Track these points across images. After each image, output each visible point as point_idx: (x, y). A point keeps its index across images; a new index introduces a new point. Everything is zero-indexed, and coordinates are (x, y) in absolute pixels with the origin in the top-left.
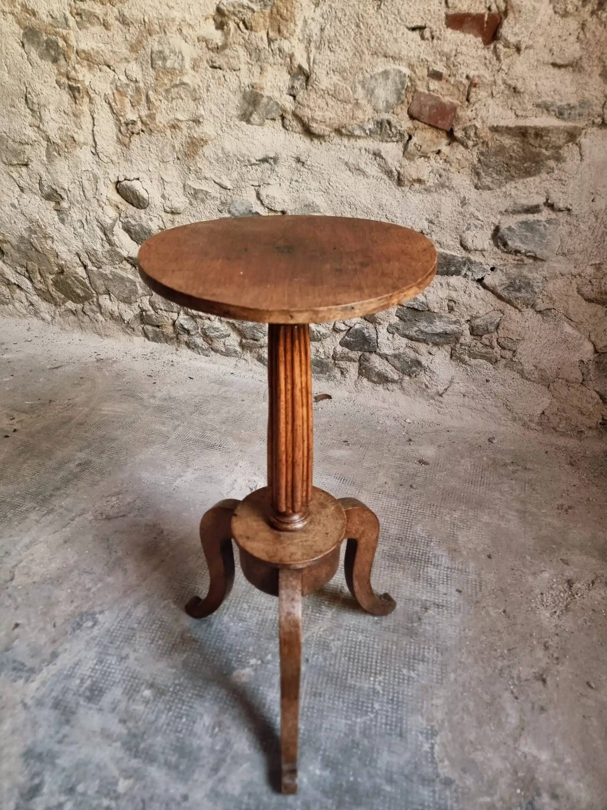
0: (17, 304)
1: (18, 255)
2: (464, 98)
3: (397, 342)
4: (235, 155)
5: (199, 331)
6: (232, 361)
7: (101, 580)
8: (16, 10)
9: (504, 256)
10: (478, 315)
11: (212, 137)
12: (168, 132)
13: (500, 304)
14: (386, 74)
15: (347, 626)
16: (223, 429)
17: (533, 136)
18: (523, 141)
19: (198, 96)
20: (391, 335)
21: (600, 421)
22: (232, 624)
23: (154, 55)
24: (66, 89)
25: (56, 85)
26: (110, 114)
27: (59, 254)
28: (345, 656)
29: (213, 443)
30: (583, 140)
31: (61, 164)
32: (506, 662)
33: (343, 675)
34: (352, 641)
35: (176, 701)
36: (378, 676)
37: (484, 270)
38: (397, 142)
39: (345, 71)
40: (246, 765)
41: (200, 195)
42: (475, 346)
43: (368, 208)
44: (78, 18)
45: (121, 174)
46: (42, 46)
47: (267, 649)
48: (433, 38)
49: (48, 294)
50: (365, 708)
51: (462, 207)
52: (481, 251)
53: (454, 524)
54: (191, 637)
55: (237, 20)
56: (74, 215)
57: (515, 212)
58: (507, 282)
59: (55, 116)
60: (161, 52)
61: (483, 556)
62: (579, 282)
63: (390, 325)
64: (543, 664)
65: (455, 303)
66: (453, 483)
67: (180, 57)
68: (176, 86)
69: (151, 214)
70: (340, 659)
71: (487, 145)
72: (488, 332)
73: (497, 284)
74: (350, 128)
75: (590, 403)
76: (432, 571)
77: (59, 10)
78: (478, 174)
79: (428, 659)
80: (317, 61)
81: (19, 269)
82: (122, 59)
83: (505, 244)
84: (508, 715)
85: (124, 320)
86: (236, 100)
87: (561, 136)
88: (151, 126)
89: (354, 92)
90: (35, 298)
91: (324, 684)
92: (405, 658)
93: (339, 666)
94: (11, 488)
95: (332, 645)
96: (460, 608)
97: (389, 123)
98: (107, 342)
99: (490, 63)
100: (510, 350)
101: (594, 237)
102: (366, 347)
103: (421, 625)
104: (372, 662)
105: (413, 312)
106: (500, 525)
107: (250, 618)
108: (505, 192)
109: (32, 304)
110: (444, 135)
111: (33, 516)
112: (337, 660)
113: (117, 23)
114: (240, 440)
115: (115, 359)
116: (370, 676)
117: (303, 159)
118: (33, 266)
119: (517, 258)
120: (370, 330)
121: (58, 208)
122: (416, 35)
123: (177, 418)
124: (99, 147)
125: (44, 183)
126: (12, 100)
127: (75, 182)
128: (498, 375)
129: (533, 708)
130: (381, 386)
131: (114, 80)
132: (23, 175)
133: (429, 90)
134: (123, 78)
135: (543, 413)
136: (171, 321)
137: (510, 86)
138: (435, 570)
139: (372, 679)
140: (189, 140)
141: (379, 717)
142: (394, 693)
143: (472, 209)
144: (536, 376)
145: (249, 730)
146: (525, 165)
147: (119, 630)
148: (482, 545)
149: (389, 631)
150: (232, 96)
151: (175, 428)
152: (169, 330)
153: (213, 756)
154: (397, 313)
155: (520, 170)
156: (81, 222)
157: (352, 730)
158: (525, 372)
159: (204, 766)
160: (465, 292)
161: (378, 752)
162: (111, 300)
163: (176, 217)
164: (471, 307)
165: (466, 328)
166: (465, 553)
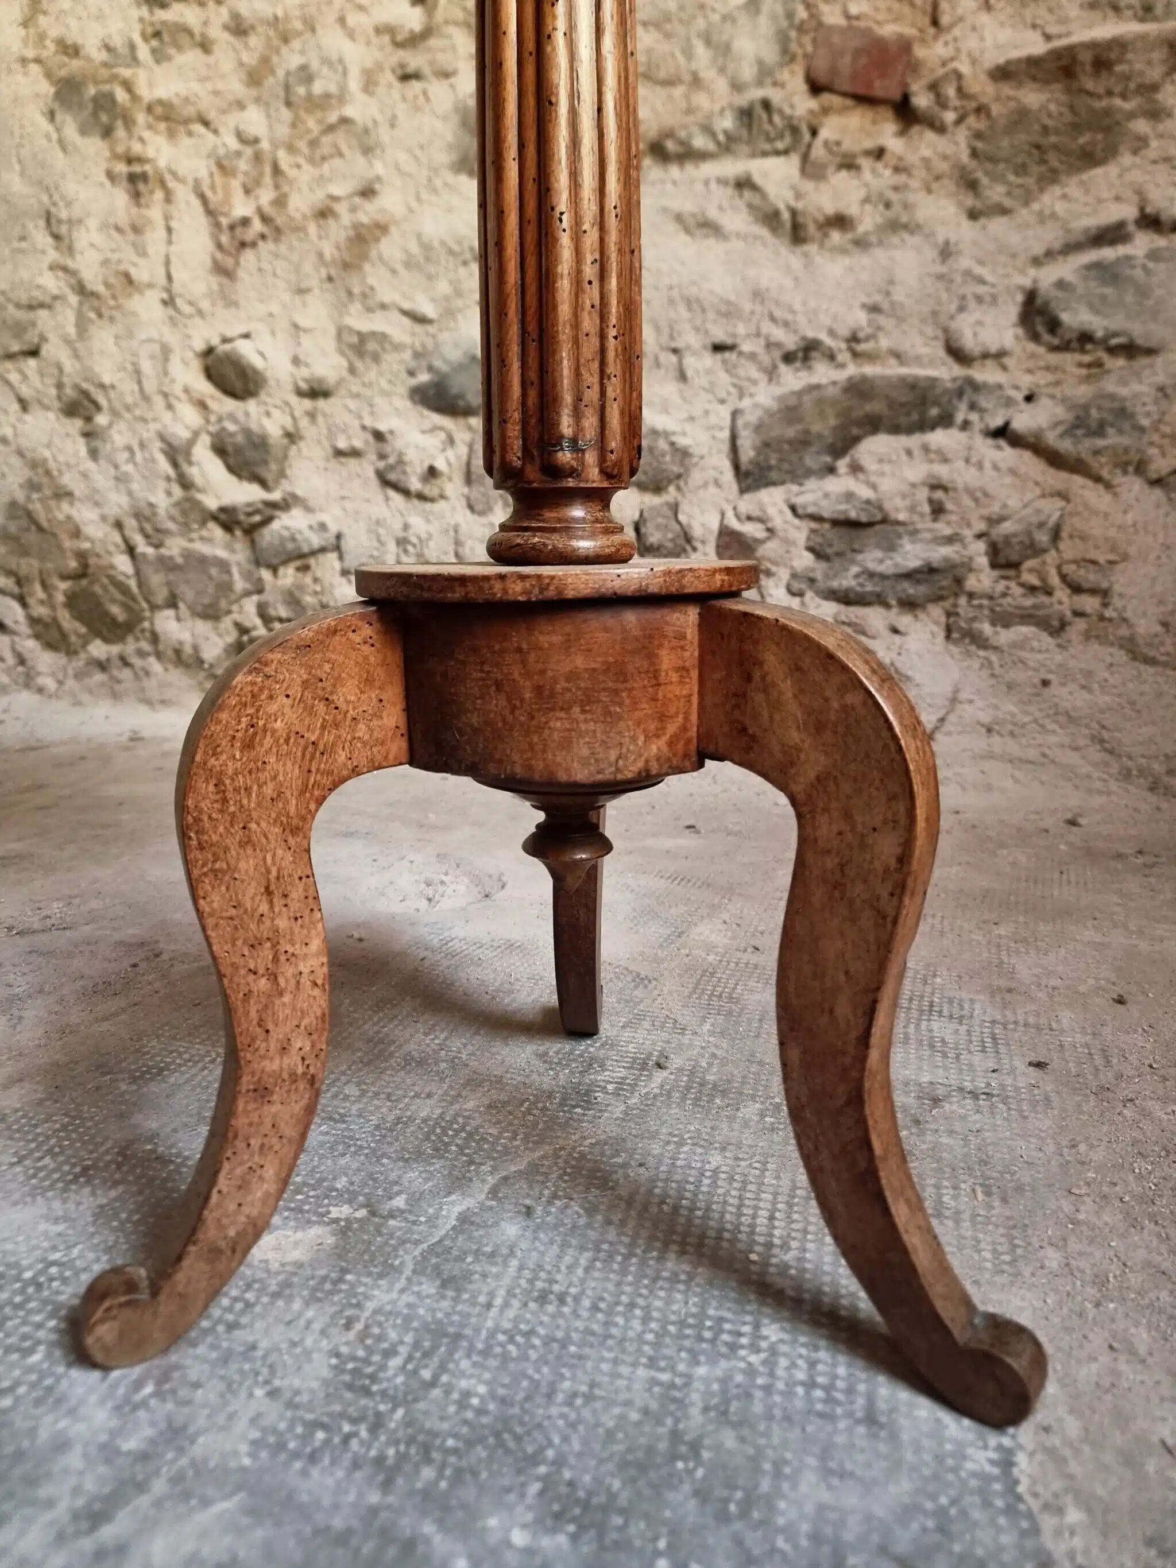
2: (927, 20)
4: (443, 243)
8: (45, 54)
9: (1055, 358)
10: (1005, 512)
11: (398, 217)
12: (312, 228)
13: (1055, 478)
15: (671, 1135)
17: (1088, 68)
18: (1068, 91)
19: (372, 143)
20: (798, 600)
23: (291, 79)
24: (125, 183)
25: (106, 181)
26: (202, 216)
27: (82, 528)
31: (102, 336)
37: (1009, 402)
38: (787, 151)
39: (668, 19)
41: (371, 346)
42: (1004, 595)
43: (728, 302)
44: (154, 43)
45: (216, 333)
46: (86, 108)
47: (395, 1183)
49: (55, 629)
51: (943, 263)
52: (997, 355)
56: (117, 437)
57: (1071, 248)
58: (1069, 418)
59: (97, 238)
60: (304, 68)
61: (1099, 1001)
65: (945, 489)
67: (340, 69)
69: (269, 400)
71: (989, 115)
72: (1034, 550)
73: (1044, 425)
74: (682, 134)
77: (121, 32)
78: (972, 185)
79: (958, 1212)
82: (230, 105)
83: (1054, 325)
85: (202, 662)
86: (448, 132)
87: (1155, 57)
88: (280, 221)
89: (689, 58)
90: (30, 645)
97: (766, 105)
100: (1093, 591)
103: (922, 1133)
105: (848, 529)
106: (1135, 946)
108: (1040, 213)
109: (22, 661)
110: (890, 113)
113: (226, 36)
114: (422, 826)
118: (29, 566)
119: (1087, 359)
121: (89, 428)
124: (176, 287)
125: (65, 380)
126: (24, 226)
127: (125, 369)
128: (1072, 663)
131: (215, 147)
132: (28, 374)
133: (848, 17)
134: (233, 143)
138: (953, 1026)
140: (352, 233)
143: (965, 262)
144: (1169, 649)
146: (1082, 140)
150: (439, 125)
153: (102, 1470)
154: (808, 539)
155: (1068, 153)
156: (130, 449)
157: (674, 1400)
158: (1141, 641)
159: (50, 1503)
160: (967, 461)
161: (778, 1474)
162: (178, 619)
163: (321, 403)
164: (986, 494)
165: (978, 551)
166: (1041, 995)
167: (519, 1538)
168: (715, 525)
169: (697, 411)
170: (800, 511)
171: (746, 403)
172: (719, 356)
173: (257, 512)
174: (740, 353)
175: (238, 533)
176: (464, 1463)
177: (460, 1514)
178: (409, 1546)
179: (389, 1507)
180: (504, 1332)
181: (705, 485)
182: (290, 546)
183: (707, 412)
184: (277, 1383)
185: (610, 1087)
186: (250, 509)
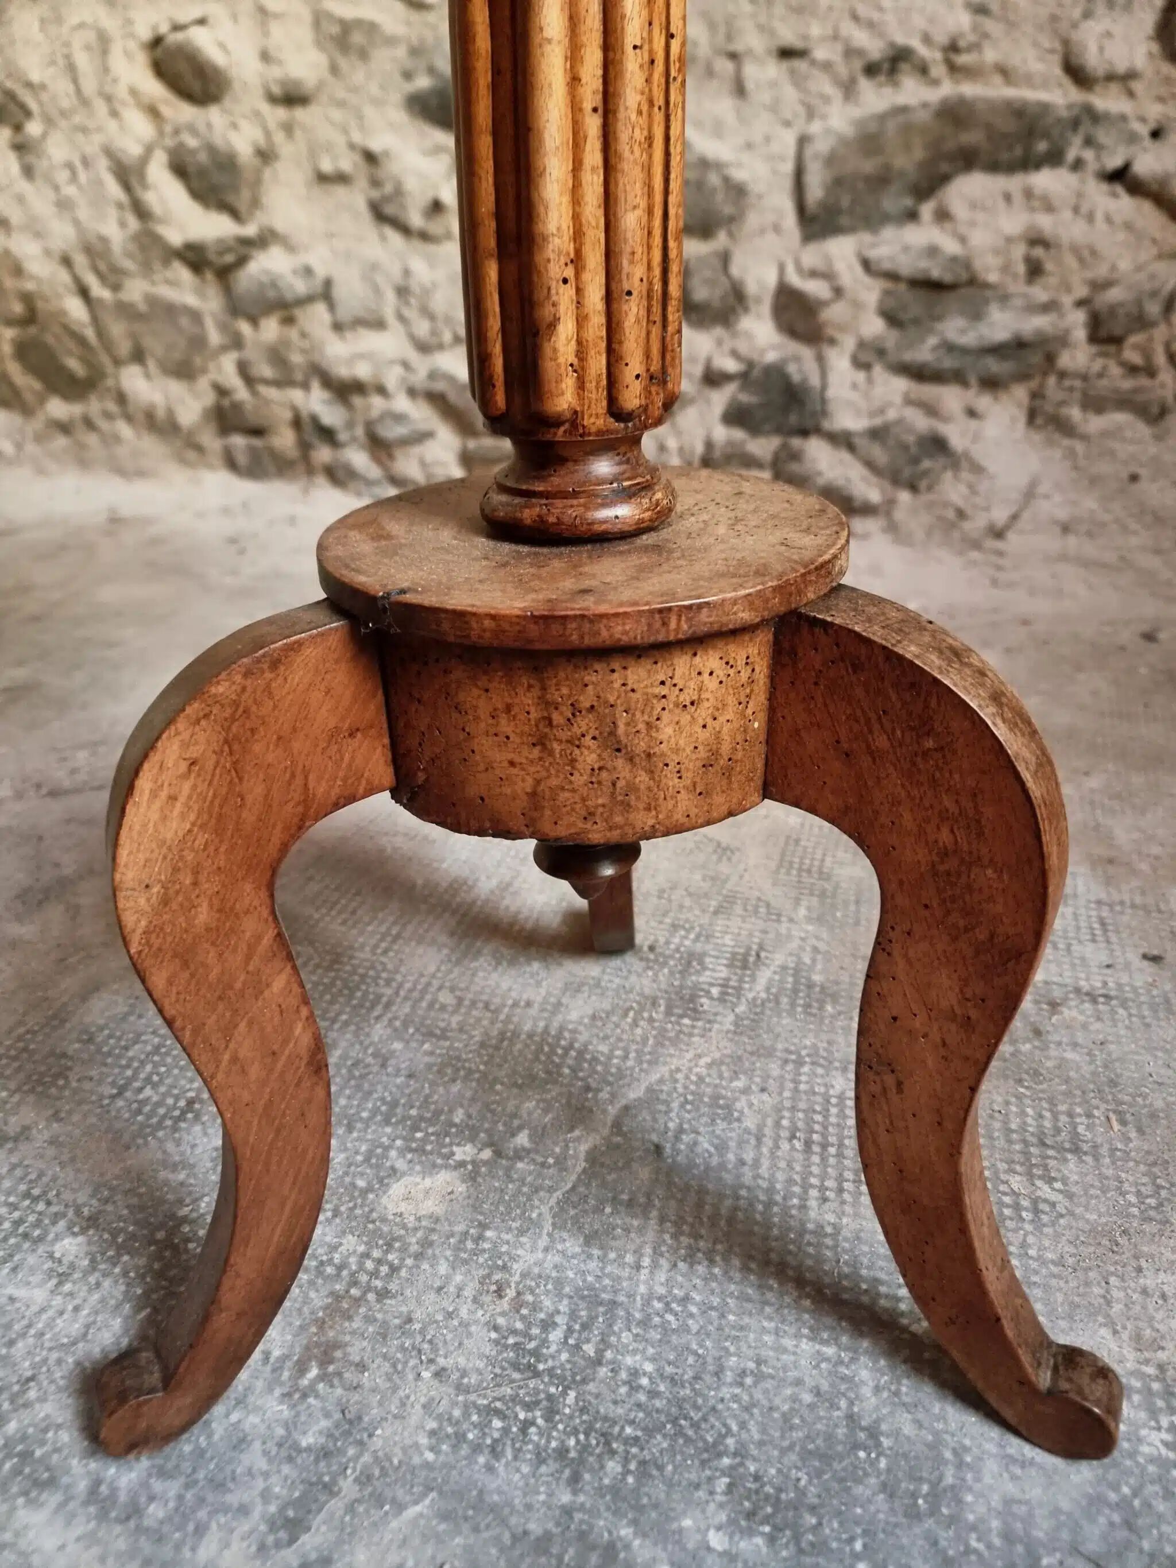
3: (878, 390)
5: (360, 431)
10: (1115, 276)
15: (787, 1051)
20: (864, 373)
27: (24, 264)
28: (793, 1137)
31: (24, 19)
37: (1133, 138)
41: (357, 38)
42: (1101, 375)
45: (163, 16)
47: (514, 1116)
49: (6, 385)
52: (1125, 77)
56: (54, 152)
63: (862, 345)
65: (1047, 245)
69: (235, 107)
70: (776, 1147)
72: (1141, 323)
73: (1172, 171)
79: (1095, 1147)
85: (178, 428)
92: (1010, 1142)
93: (774, 1166)
95: (741, 1104)
102: (793, 420)
103: (1045, 1048)
105: (927, 293)
107: (461, 1030)
112: (765, 1149)
120: (803, 366)
121: (19, 139)
127: (54, 62)
128: (1167, 456)
136: (288, 413)
147: (15, 1058)
152: (285, 440)
153: (286, 1469)
154: (881, 302)
156: (70, 166)
157: (844, 1379)
159: (244, 1510)
160: (1076, 210)
161: (960, 1465)
162: (148, 376)
163: (300, 113)
164: (1094, 253)
165: (1077, 322)
166: (1144, 867)
167: (717, 1540)
168: (771, 279)
169: (758, 138)
170: (874, 267)
171: (815, 128)
172: (785, 65)
173: (229, 250)
174: (813, 63)
175: (209, 276)
176: (646, 1455)
177: (654, 1515)
178: (610, 1550)
179: (582, 1508)
180: (660, 1299)
181: (762, 231)
182: (271, 294)
183: (768, 139)
184: (441, 1361)
185: (715, 991)
186: (223, 246)
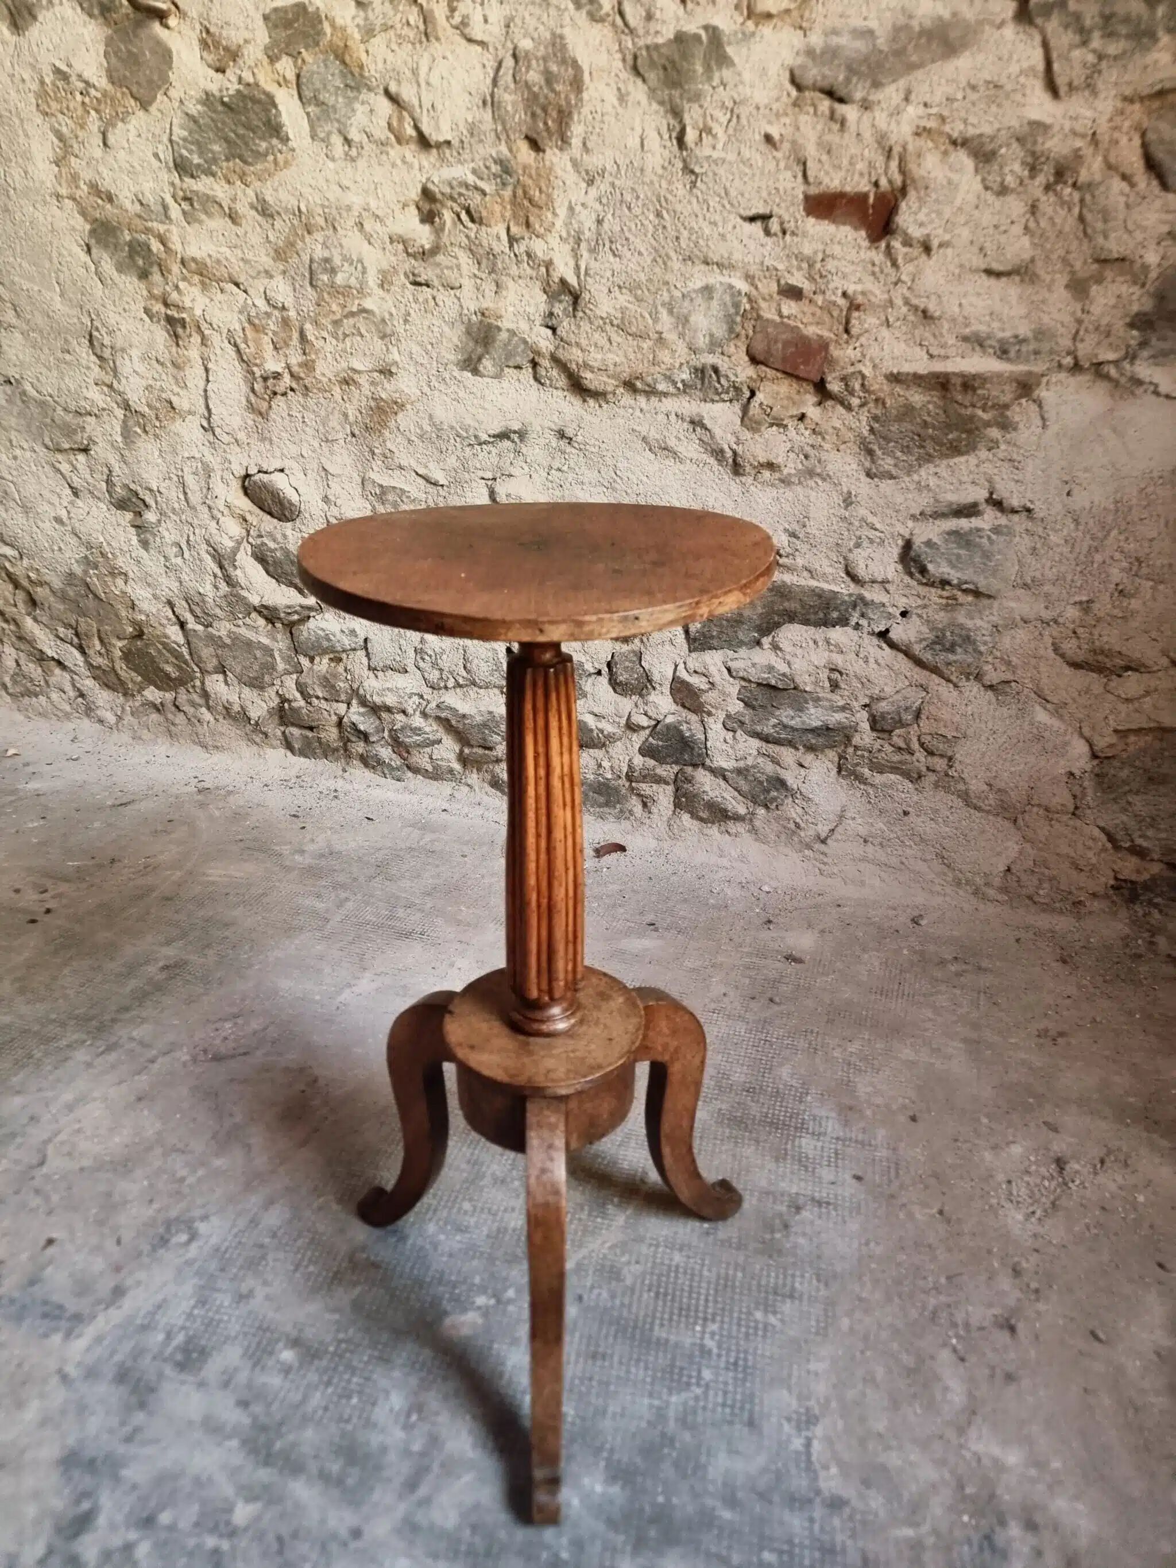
0: (54, 696)
1: (62, 607)
2: (841, 328)
3: (741, 745)
4: (452, 428)
5: (386, 734)
6: (446, 788)
7: (203, 1164)
8: (78, 193)
9: (923, 590)
10: (882, 695)
11: (413, 398)
12: (337, 390)
13: (920, 675)
14: (707, 290)
15: (652, 1238)
16: (429, 905)
17: (959, 388)
18: (944, 397)
19: (388, 331)
20: (731, 734)
21: (1112, 882)
22: (442, 1237)
23: (315, 266)
24: (163, 322)
25: (145, 316)
26: (236, 363)
27: (137, 602)
28: (649, 1290)
29: (409, 928)
30: (1042, 392)
31: (147, 448)
32: (943, 1298)
33: (645, 1323)
34: (662, 1264)
35: (341, 1368)
36: (709, 1323)
37: (890, 616)
38: (731, 401)
39: (638, 286)
40: (468, 1478)
41: (391, 497)
42: (879, 751)
44: (186, 206)
45: (252, 462)
46: (122, 250)
47: (507, 1279)
48: (784, 233)
49: (112, 675)
50: (685, 1379)
51: (846, 508)
52: (883, 582)
53: (849, 1064)
54: (368, 1258)
55: (457, 208)
56: (166, 534)
57: (937, 515)
58: (931, 636)
59: (140, 367)
60: (327, 260)
61: (902, 1119)
62: (1055, 634)
63: (728, 716)
64: (1011, 1301)
65: (841, 673)
66: (847, 993)
67: (359, 266)
68: (352, 314)
69: (303, 528)
70: (641, 1296)
71: (884, 404)
72: (901, 724)
73: (913, 640)
74: (649, 379)
75: (1090, 848)
76: (807, 1144)
77: (153, 191)
78: (870, 453)
79: (802, 1294)
80: (591, 272)
81: (61, 631)
82: (259, 273)
83: (923, 571)
84: (946, 1389)
85: (249, 719)
86: (455, 336)
87: (1007, 388)
88: (307, 381)
89: (656, 320)
90: (89, 684)
91: (611, 1340)
93: (639, 1308)
94: (41, 1008)
95: (625, 1271)
96: (859, 1207)
97: (716, 370)
98: (218, 759)
99: (882, 272)
100: (942, 756)
101: (1075, 555)
102: (686, 757)
104: (698, 1299)
105: (769, 691)
106: (933, 1064)
107: (476, 1227)
108: (919, 483)
109: (82, 695)
110: (811, 388)
111: (81, 1055)
112: (635, 1297)
113: (253, 213)
114: (459, 923)
115: (231, 788)
116: (695, 1323)
117: (570, 432)
118: (89, 624)
119: (945, 594)
120: (691, 726)
121: (138, 523)
122: (757, 228)
123: (343, 886)
124: (215, 417)
125: (115, 479)
126: (66, 340)
127: (170, 478)
128: (925, 803)
129: (992, 1376)
130: (715, 828)
131: (245, 305)
132: (78, 466)
133: (781, 316)
134: (261, 303)
135: (1009, 870)
136: (334, 718)
137: (916, 308)
138: (814, 1142)
139: (698, 1328)
140: (373, 404)
141: (711, 1393)
142: (738, 1352)
143: (862, 512)
144: (992, 802)
145: (474, 1417)
146: (950, 436)
148: (900, 1100)
149: (730, 1246)
150: (446, 329)
151: (340, 905)
152: (331, 734)
153: (407, 1462)
154: (740, 694)
155: (942, 444)
156: (178, 546)
157: (662, 1416)
158: (972, 795)
160: (857, 654)
161: (709, 1453)
162: (227, 684)
164: (870, 681)
165: (862, 718)
166: (869, 1113)
168: (670, 674)
170: (734, 673)
173: (296, 612)
175: (279, 625)
181: (663, 644)
182: (325, 644)
186: (290, 610)
